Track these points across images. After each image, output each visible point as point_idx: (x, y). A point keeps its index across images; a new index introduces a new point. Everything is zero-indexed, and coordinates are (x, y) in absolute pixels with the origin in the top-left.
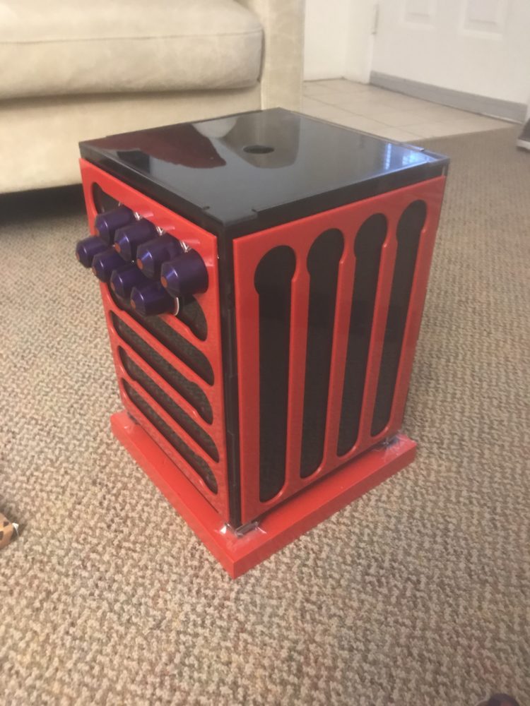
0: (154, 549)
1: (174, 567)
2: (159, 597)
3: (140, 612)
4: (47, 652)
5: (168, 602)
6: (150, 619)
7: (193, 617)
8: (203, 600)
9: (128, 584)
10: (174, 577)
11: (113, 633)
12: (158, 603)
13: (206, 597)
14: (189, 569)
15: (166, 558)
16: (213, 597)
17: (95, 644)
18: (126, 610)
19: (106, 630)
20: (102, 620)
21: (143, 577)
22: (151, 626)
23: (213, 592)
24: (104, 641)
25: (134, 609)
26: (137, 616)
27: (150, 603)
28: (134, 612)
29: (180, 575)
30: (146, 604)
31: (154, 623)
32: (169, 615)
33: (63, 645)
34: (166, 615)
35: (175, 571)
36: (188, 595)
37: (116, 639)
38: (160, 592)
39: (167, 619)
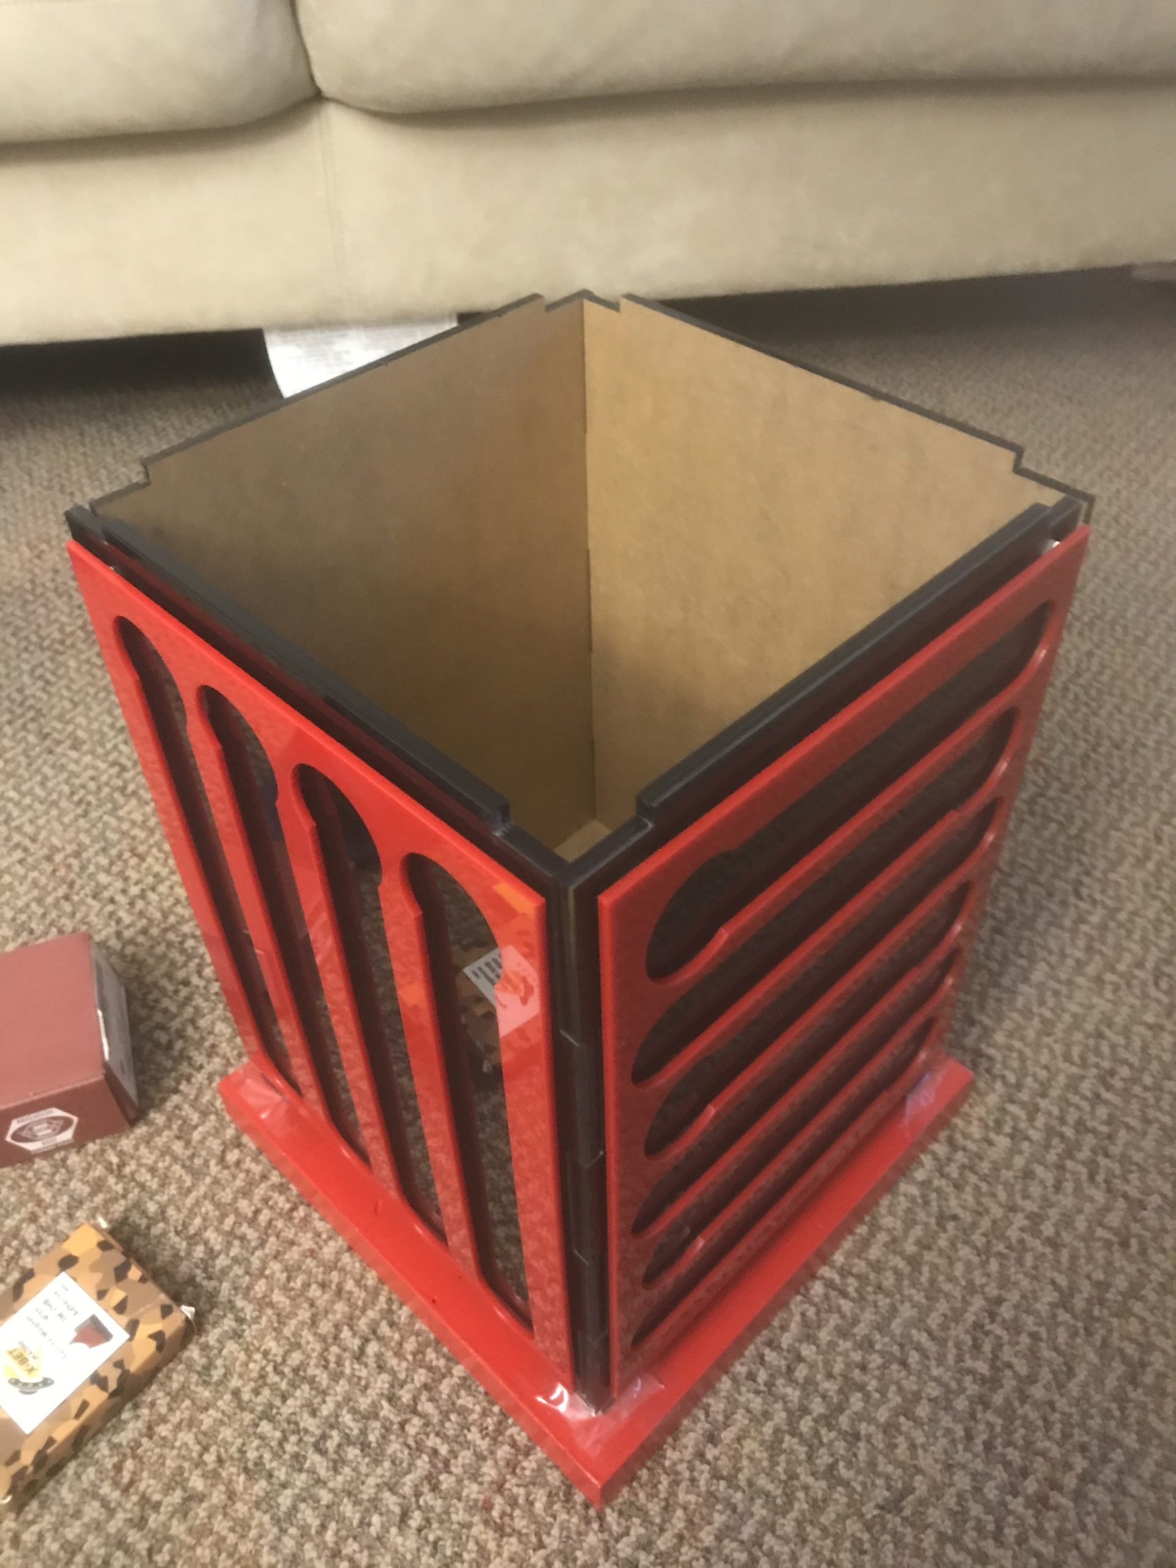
0: (888, 1301)
1: (933, 1363)
2: (898, 1429)
3: (855, 1455)
4: (660, 1487)
5: (920, 1452)
6: (880, 1482)
7: (976, 1509)
8: (999, 1473)
9: (830, 1376)
10: (933, 1390)
11: (796, 1489)
12: (896, 1446)
13: (1007, 1465)
14: (968, 1380)
15: (914, 1332)
16: (1025, 1473)
17: (759, 1502)
18: (825, 1440)
19: (784, 1477)
20: (774, 1447)
21: (863, 1368)
22: (880, 1500)
23: (1023, 1459)
24: (779, 1501)
25: (843, 1444)
26: (849, 1465)
27: (879, 1440)
28: (842, 1452)
29: (946, 1386)
30: (869, 1438)
31: (887, 1494)
32: (920, 1484)
33: (693, 1480)
34: (916, 1484)
35: (935, 1372)
36: (966, 1449)
37: (805, 1506)
38: (902, 1419)
39: (918, 1493)
